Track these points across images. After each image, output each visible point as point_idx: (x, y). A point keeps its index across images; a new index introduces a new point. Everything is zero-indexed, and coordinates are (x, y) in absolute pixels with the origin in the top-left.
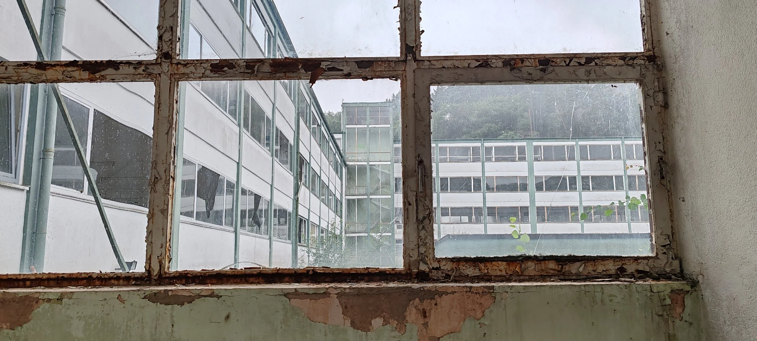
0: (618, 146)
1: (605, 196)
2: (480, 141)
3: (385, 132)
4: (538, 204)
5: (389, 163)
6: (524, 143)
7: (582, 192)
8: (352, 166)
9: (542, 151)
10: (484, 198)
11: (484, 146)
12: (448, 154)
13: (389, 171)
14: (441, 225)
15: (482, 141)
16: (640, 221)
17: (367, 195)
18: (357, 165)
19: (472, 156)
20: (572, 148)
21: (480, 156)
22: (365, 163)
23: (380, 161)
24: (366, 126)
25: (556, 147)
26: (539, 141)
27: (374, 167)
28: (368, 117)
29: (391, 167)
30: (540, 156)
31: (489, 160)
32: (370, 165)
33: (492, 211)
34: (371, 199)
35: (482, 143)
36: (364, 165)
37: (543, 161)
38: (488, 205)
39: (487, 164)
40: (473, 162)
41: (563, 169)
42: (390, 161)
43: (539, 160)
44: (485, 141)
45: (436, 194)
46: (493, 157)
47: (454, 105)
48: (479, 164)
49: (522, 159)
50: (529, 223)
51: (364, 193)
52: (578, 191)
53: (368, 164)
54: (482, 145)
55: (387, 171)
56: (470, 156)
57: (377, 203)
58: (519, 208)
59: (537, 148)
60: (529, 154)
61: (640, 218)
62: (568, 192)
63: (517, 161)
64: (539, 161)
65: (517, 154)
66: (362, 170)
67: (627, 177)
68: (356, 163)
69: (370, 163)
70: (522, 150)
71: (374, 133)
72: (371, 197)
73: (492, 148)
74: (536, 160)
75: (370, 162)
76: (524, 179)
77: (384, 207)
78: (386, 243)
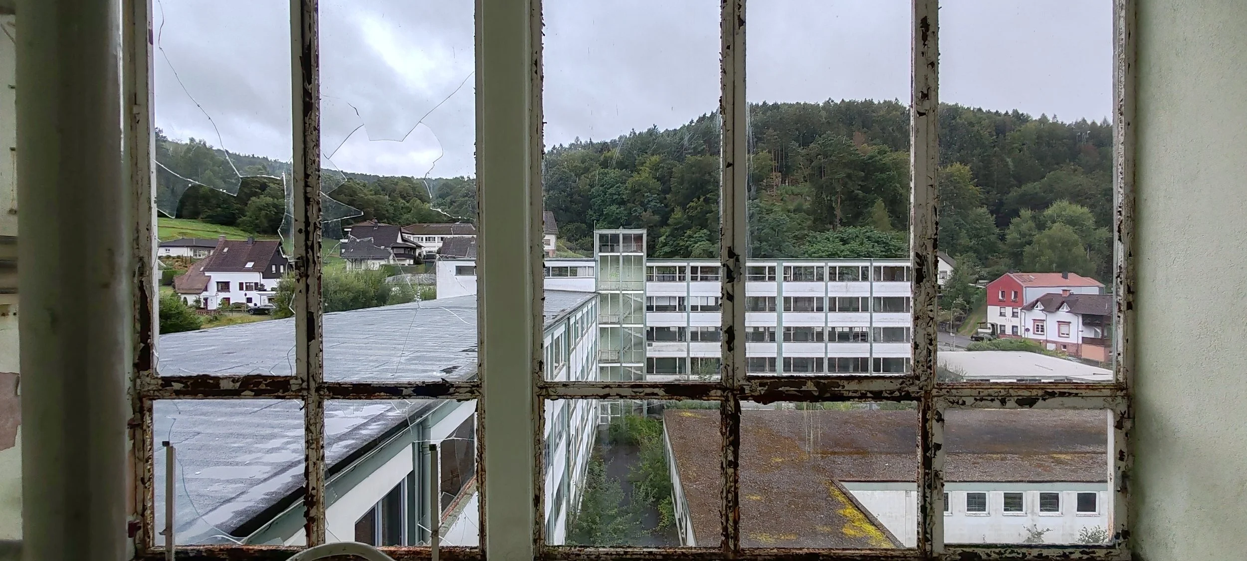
0: (867, 268)
1: (850, 318)
4: (785, 324)
5: (642, 292)
6: (774, 264)
7: (829, 314)
8: (604, 294)
9: (792, 272)
12: (699, 273)
13: (642, 299)
14: (690, 344)
16: (882, 342)
17: (620, 324)
18: (610, 294)
20: (821, 269)
22: (618, 292)
23: (633, 290)
24: (619, 254)
25: (806, 268)
26: (790, 261)
27: (627, 295)
28: (621, 245)
29: (644, 296)
30: (789, 276)
32: (623, 294)
34: (624, 328)
36: (618, 294)
37: (792, 281)
41: (812, 290)
42: (643, 290)
45: (686, 314)
49: (772, 279)
50: (776, 342)
51: (617, 321)
52: (824, 312)
53: (621, 293)
55: (639, 300)
57: (629, 332)
58: (767, 329)
59: (787, 268)
60: (779, 274)
61: (882, 338)
62: (815, 312)
63: (766, 281)
64: (788, 281)
65: (767, 273)
66: (615, 296)
68: (609, 292)
69: (624, 292)
70: (772, 270)
72: (624, 326)
74: (785, 280)
75: (623, 290)
76: (772, 299)
77: (636, 335)
78: (639, 372)
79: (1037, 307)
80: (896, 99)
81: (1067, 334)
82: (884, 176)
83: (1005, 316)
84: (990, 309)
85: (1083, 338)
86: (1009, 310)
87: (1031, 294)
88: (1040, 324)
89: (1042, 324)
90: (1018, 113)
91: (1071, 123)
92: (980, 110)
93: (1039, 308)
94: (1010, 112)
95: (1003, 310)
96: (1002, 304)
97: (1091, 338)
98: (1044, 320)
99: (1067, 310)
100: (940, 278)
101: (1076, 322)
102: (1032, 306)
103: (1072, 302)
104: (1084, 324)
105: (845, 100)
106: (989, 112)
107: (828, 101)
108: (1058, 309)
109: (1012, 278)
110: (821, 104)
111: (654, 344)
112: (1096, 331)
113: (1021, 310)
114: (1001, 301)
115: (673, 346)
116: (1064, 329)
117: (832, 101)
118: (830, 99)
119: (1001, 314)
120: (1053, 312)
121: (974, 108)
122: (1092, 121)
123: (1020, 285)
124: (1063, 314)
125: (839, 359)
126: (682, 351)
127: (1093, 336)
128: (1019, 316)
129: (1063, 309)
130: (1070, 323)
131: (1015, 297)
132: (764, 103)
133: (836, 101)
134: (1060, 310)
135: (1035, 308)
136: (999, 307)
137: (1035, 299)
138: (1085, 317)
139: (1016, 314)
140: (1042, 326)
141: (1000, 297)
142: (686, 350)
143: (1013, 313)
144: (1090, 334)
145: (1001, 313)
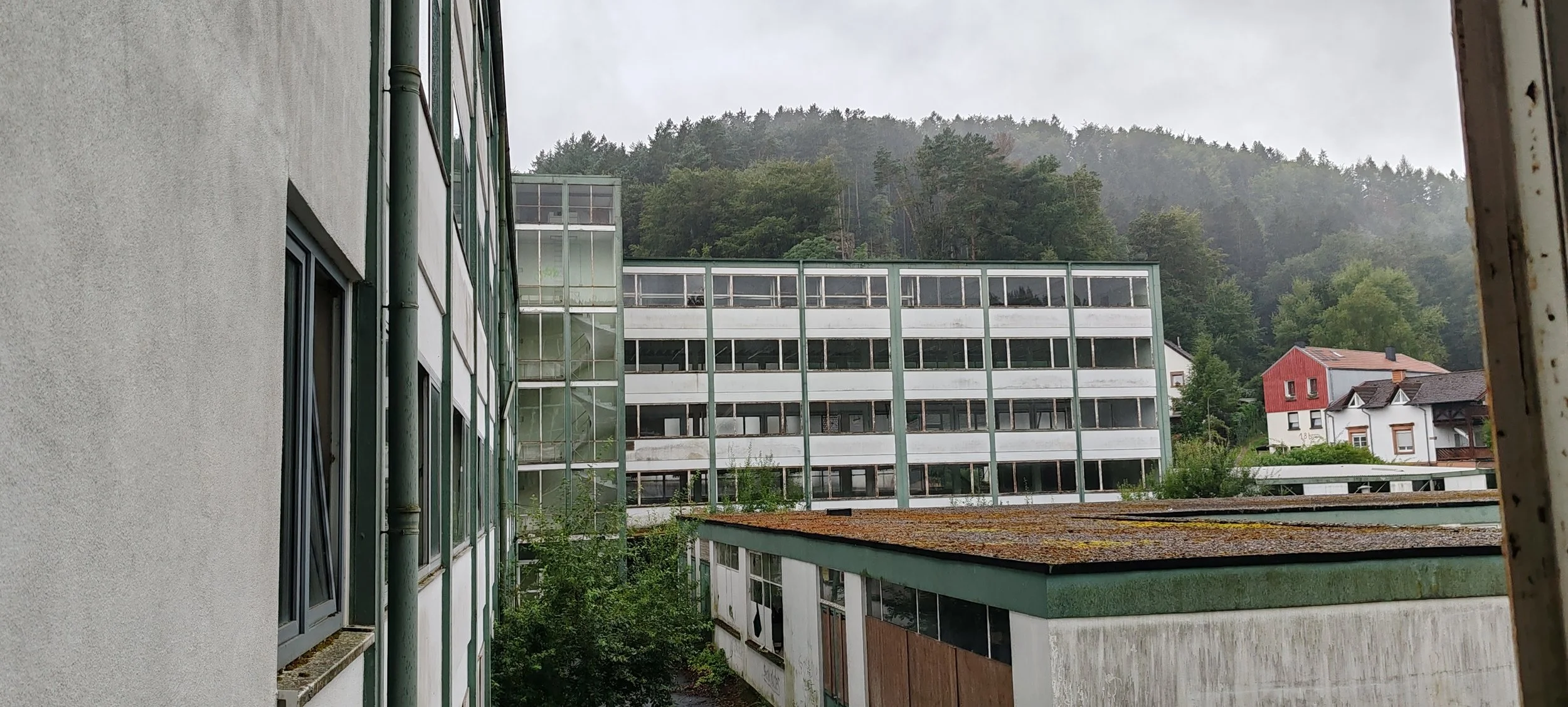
0: (1061, 280)
1: (1035, 380)
2: (797, 265)
3: (604, 242)
4: (909, 395)
5: (614, 310)
6: (882, 271)
7: (993, 372)
8: (529, 314)
9: (918, 288)
10: (804, 384)
11: (803, 275)
12: (731, 290)
13: (614, 326)
14: (716, 440)
15: (801, 265)
16: (1098, 427)
17: (565, 380)
18: (543, 314)
19: (781, 295)
20: (973, 282)
21: (796, 295)
22: (560, 310)
23: (593, 306)
24: (561, 227)
25: (945, 280)
26: (913, 266)
27: (580, 318)
28: (565, 206)
29: (618, 320)
30: (913, 297)
31: (813, 303)
32: (571, 314)
33: (819, 410)
34: (574, 388)
35: (801, 270)
36: (559, 313)
37: (919, 307)
38: (813, 397)
39: (810, 313)
40: (783, 307)
41: (958, 325)
42: (616, 306)
43: (909, 305)
44: (806, 265)
45: (707, 375)
46: (820, 299)
47: (697, 173)
48: (795, 312)
49: (879, 303)
50: (892, 434)
51: (559, 375)
52: (984, 368)
53: (567, 310)
54: (801, 272)
55: (607, 328)
56: (776, 294)
57: (587, 398)
58: (873, 404)
59: (907, 281)
60: (892, 292)
61: (1097, 421)
62: (966, 370)
63: (869, 307)
64: (911, 307)
65: (869, 292)
66: (553, 323)
67: (1075, 341)
68: (539, 309)
69: (573, 310)
70: (879, 284)
71: (579, 243)
72: (574, 384)
73: (820, 278)
74: (905, 304)
75: (570, 306)
76: (882, 345)
77: (602, 405)
78: (609, 484)
79: (1353, 404)
80: (1054, 118)
81: (1408, 448)
82: (1054, 208)
83: (1298, 429)
84: (1271, 417)
85: (1437, 450)
86: (1303, 417)
87: (1339, 384)
88: (1360, 436)
89: (1363, 435)
90: (1263, 148)
91: (1349, 166)
92: (1200, 140)
93: (1356, 406)
94: (1250, 147)
95: (1293, 418)
96: (1291, 406)
97: (1450, 449)
98: (1366, 427)
99: (1405, 402)
100: (1172, 387)
101: (1423, 421)
102: (1343, 404)
103: (1411, 388)
104: (1437, 423)
105: (961, 116)
106: (1215, 145)
107: (931, 118)
108: (1390, 401)
109: (1303, 354)
110: (919, 123)
111: (638, 444)
112: (1457, 436)
113: (1326, 411)
114: (1289, 401)
115: (678, 446)
116: (1404, 438)
117: (939, 118)
118: (934, 114)
119: (1291, 427)
120: (1382, 408)
121: (1190, 138)
122: (1384, 165)
123: (1320, 365)
124: (1400, 410)
125: (1018, 464)
126: (699, 458)
127: (1453, 446)
128: (1324, 426)
129: (1398, 400)
130: (1412, 424)
131: (1313, 390)
132: (813, 108)
133: (945, 118)
134: (1393, 403)
135: (1349, 406)
136: (1286, 414)
137: (1348, 391)
138: (1436, 407)
139: (1317, 423)
140: (1364, 439)
141: (1288, 395)
142: (707, 457)
143: (1313, 421)
144: (1448, 443)
145: (1290, 424)
